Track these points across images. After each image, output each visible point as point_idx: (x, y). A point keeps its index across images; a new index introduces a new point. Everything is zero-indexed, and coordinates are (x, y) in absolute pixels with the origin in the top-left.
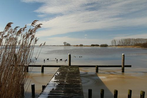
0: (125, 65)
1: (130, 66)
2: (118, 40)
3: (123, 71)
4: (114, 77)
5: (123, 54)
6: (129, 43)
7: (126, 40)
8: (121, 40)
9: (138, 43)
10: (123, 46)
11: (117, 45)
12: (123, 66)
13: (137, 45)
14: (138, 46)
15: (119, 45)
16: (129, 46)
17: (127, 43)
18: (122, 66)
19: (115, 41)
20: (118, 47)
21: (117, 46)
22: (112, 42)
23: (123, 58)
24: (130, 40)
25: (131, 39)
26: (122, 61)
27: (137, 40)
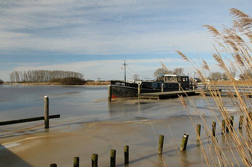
0: (49, 115)
1: (58, 116)
2: (23, 73)
3: (47, 126)
4: (34, 139)
5: (46, 97)
6: (42, 77)
7: (36, 72)
8: (28, 72)
9: (56, 77)
10: (32, 83)
11: (21, 80)
12: (47, 118)
13: (54, 81)
14: (56, 83)
15: (24, 82)
16: (42, 83)
17: (38, 78)
18: (45, 118)
19: (17, 73)
20: (23, 85)
21: (21, 82)
22: (12, 76)
23: (45, 104)
24: (42, 72)
25: (44, 71)
26: (45, 109)
27: (53, 72)
